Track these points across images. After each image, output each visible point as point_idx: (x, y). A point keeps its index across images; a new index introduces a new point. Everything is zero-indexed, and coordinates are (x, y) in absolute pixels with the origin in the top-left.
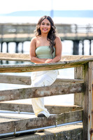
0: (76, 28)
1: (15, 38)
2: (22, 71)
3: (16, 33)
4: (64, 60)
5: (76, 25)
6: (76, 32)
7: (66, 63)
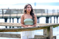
0: (47, 11)
1: (17, 16)
2: (16, 31)
3: (17, 14)
4: (38, 26)
5: (47, 10)
6: (47, 13)
7: (39, 27)
